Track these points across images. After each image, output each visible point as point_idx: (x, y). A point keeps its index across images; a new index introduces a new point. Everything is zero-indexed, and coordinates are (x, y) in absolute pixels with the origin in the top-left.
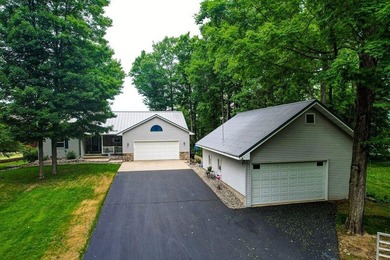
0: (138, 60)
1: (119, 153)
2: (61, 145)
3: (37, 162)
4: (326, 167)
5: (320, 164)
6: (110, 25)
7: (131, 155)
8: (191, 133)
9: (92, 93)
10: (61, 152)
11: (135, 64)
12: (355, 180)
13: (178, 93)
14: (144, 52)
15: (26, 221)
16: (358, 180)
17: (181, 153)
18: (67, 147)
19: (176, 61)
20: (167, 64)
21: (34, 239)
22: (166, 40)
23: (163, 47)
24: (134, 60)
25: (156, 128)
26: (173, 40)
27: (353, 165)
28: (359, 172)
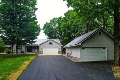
0: (45, 25)
1: (38, 52)
2: (19, 49)
3: (11, 54)
4: (106, 49)
5: (104, 48)
6: (37, 10)
7: (42, 52)
8: (62, 45)
9: (30, 29)
10: (19, 51)
11: (44, 26)
12: (116, 48)
13: (58, 35)
14: (47, 22)
15: (6, 65)
16: (117, 48)
17: (59, 52)
18: (21, 49)
19: (57, 25)
20: (54, 26)
21: (8, 68)
22: (54, 18)
23: (53, 21)
24: (44, 25)
25: (51, 43)
26: (56, 19)
27: (115, 43)
28: (117, 45)
